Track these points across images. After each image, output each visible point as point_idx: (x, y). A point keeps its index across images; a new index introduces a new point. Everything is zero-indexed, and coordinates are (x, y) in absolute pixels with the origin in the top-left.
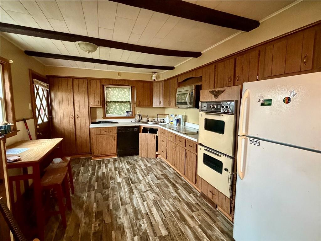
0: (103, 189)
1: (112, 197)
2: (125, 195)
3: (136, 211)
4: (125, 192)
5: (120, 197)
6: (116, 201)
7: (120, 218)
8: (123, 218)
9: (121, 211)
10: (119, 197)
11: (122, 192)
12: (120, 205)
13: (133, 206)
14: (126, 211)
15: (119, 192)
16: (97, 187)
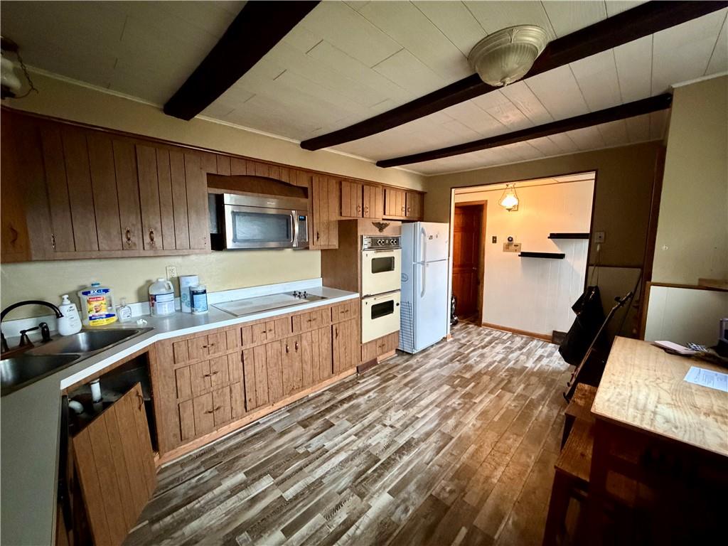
0: (448, 508)
1: (452, 465)
2: (426, 449)
3: (444, 417)
4: (419, 454)
5: (438, 453)
6: (454, 453)
7: (474, 425)
8: (469, 423)
9: (462, 431)
10: (440, 455)
11: (422, 460)
12: (453, 440)
13: (439, 425)
14: (456, 426)
15: (428, 464)
16: (459, 531)
